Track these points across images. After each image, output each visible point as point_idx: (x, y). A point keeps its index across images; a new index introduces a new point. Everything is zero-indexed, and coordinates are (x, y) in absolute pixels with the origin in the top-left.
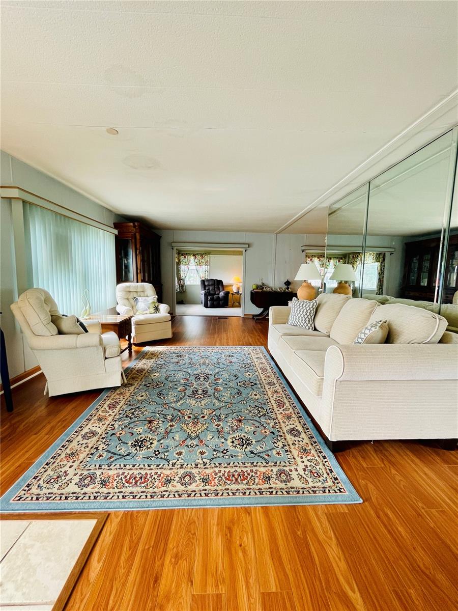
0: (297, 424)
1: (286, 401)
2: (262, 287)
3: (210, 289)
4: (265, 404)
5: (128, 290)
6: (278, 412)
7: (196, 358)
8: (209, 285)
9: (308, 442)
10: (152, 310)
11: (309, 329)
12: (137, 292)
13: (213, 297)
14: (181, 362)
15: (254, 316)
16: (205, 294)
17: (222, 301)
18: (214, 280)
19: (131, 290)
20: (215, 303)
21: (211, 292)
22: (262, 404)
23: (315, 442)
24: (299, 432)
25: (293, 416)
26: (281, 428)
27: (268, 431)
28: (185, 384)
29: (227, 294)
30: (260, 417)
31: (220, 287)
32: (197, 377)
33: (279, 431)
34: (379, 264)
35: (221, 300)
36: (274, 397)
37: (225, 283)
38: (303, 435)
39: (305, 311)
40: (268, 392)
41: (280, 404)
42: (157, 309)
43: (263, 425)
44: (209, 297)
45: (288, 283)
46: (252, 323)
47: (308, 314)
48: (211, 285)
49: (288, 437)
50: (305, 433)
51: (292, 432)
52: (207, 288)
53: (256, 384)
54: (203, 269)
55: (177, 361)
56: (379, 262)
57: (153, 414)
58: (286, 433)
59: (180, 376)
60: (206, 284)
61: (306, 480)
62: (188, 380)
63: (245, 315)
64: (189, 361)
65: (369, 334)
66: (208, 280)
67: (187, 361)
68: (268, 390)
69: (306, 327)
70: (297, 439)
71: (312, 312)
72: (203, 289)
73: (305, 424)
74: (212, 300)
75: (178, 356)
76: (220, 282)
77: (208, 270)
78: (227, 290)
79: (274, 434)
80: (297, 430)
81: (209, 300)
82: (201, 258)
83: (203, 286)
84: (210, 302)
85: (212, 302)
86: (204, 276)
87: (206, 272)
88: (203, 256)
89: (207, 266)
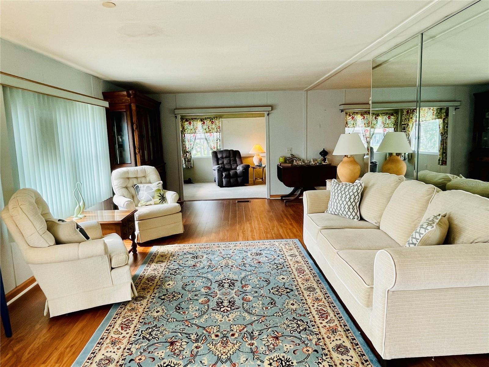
0: (344, 338)
1: (330, 311)
2: (290, 159)
3: (225, 163)
4: (304, 315)
5: (127, 176)
6: (320, 326)
7: (217, 259)
8: (222, 158)
9: (358, 361)
10: (157, 200)
11: (354, 218)
12: (137, 178)
13: (229, 173)
14: (198, 265)
15: (282, 196)
16: (218, 170)
17: (241, 178)
18: (229, 151)
19: (130, 176)
20: (232, 180)
21: (227, 167)
22: (301, 315)
23: (366, 361)
24: (347, 348)
25: (340, 329)
26: (325, 345)
27: (310, 349)
28: (207, 294)
29: (247, 167)
30: (300, 333)
31: (237, 159)
32: (221, 285)
33: (323, 349)
34: (441, 121)
35: (240, 177)
36: (316, 305)
37: (243, 153)
38: (352, 352)
39: (348, 196)
40: (308, 300)
41: (323, 315)
42: (163, 199)
43: (304, 342)
44: (224, 174)
45: (324, 153)
46: (280, 207)
47: (352, 200)
48: (226, 157)
49: (335, 355)
50: (354, 349)
51: (339, 349)
52: (220, 162)
53: (292, 290)
54: (214, 137)
55: (193, 263)
56: (441, 118)
57: (174, 334)
58: (331, 350)
59: (199, 283)
60: (219, 156)
62: (209, 289)
63: (271, 196)
64: (208, 264)
65: (424, 233)
66: (221, 152)
67: (205, 263)
68: (307, 298)
69: (349, 216)
70: (345, 357)
71: (357, 197)
72: (215, 163)
73: (354, 339)
74: (228, 176)
75: (193, 257)
76: (236, 154)
77: (221, 138)
78: (246, 162)
79: (318, 352)
80: (345, 346)
81: (225, 178)
82: (211, 123)
83: (216, 159)
84: (226, 179)
85: (228, 179)
86: (216, 146)
87: (218, 141)
88: (214, 121)
89: (218, 134)
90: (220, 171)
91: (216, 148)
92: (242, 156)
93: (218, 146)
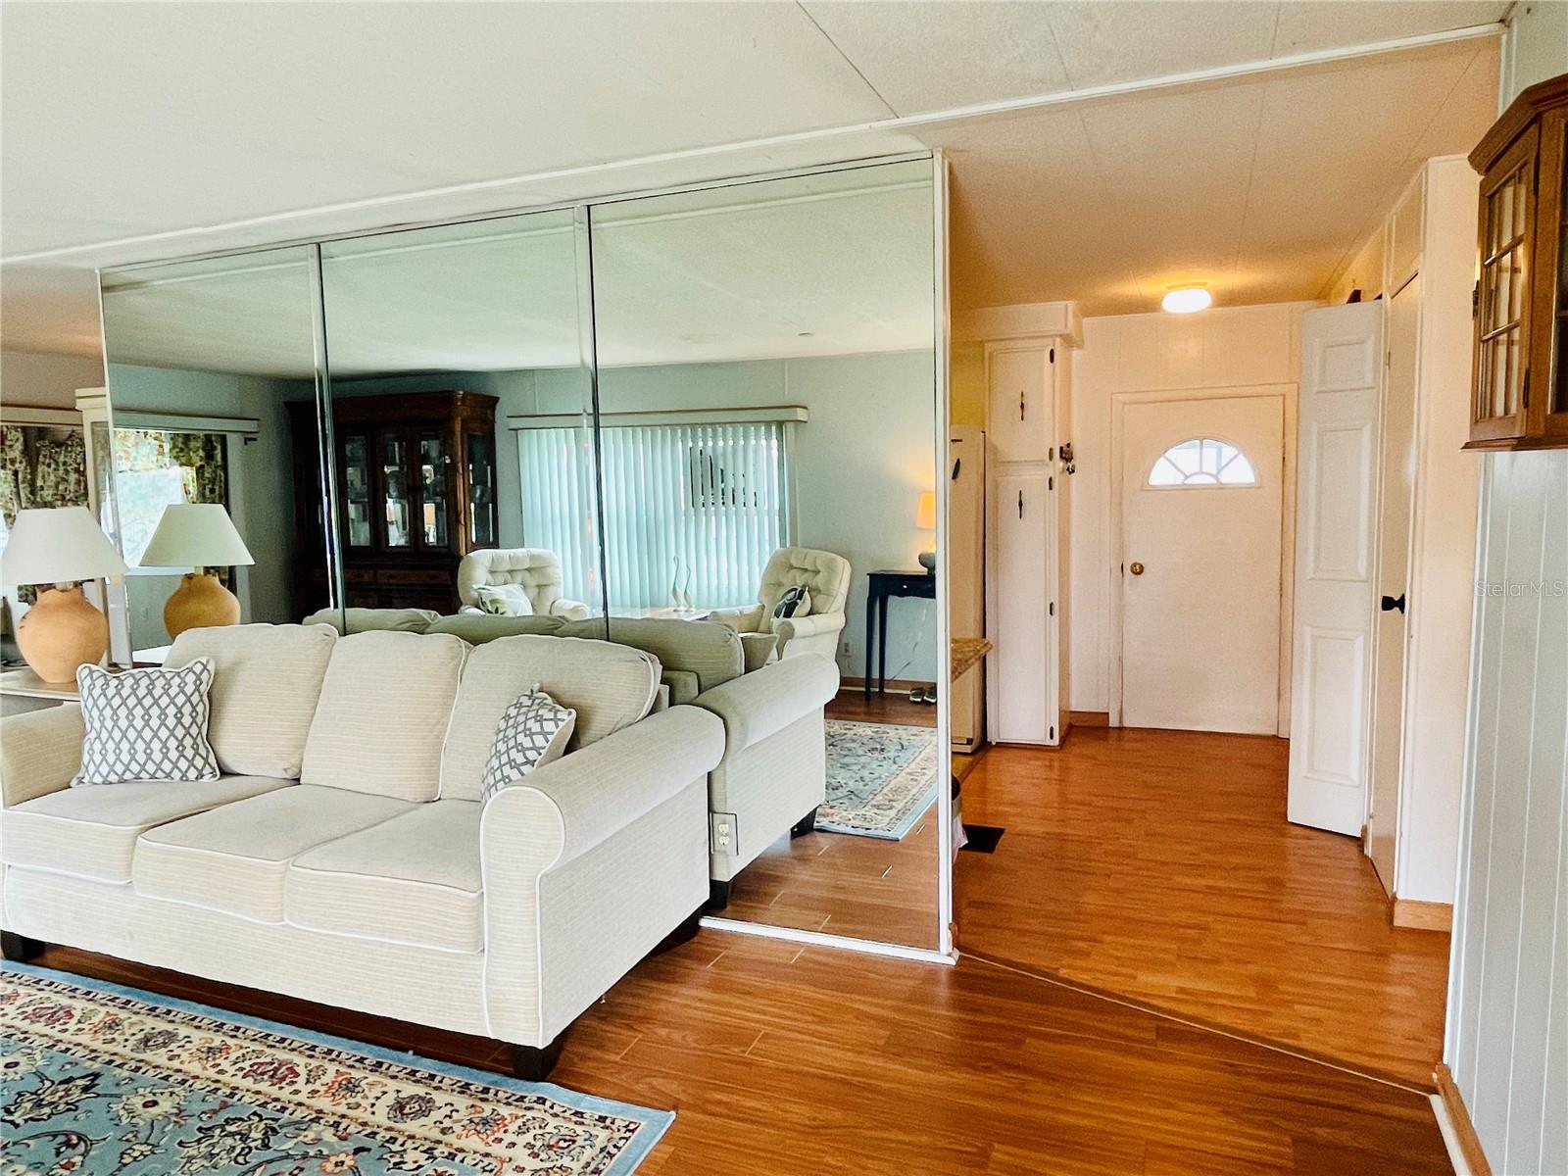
0: (392, 1085)
1: (282, 1055)
4: (224, 1106)
6: (301, 1098)
9: (471, 1102)
22: (215, 1112)
23: (486, 1090)
24: (423, 1099)
25: (356, 1074)
26: (365, 1124)
27: (342, 1157)
30: (266, 1146)
33: (373, 1135)
36: (225, 1065)
40: (183, 1067)
41: (280, 1074)
43: (305, 1156)
49: (411, 1126)
50: (436, 1088)
51: (407, 1111)
53: (96, 1075)
61: (560, 1168)
68: (176, 1064)
70: (436, 1115)
73: (413, 1073)
79: (369, 1150)
80: (412, 1098)
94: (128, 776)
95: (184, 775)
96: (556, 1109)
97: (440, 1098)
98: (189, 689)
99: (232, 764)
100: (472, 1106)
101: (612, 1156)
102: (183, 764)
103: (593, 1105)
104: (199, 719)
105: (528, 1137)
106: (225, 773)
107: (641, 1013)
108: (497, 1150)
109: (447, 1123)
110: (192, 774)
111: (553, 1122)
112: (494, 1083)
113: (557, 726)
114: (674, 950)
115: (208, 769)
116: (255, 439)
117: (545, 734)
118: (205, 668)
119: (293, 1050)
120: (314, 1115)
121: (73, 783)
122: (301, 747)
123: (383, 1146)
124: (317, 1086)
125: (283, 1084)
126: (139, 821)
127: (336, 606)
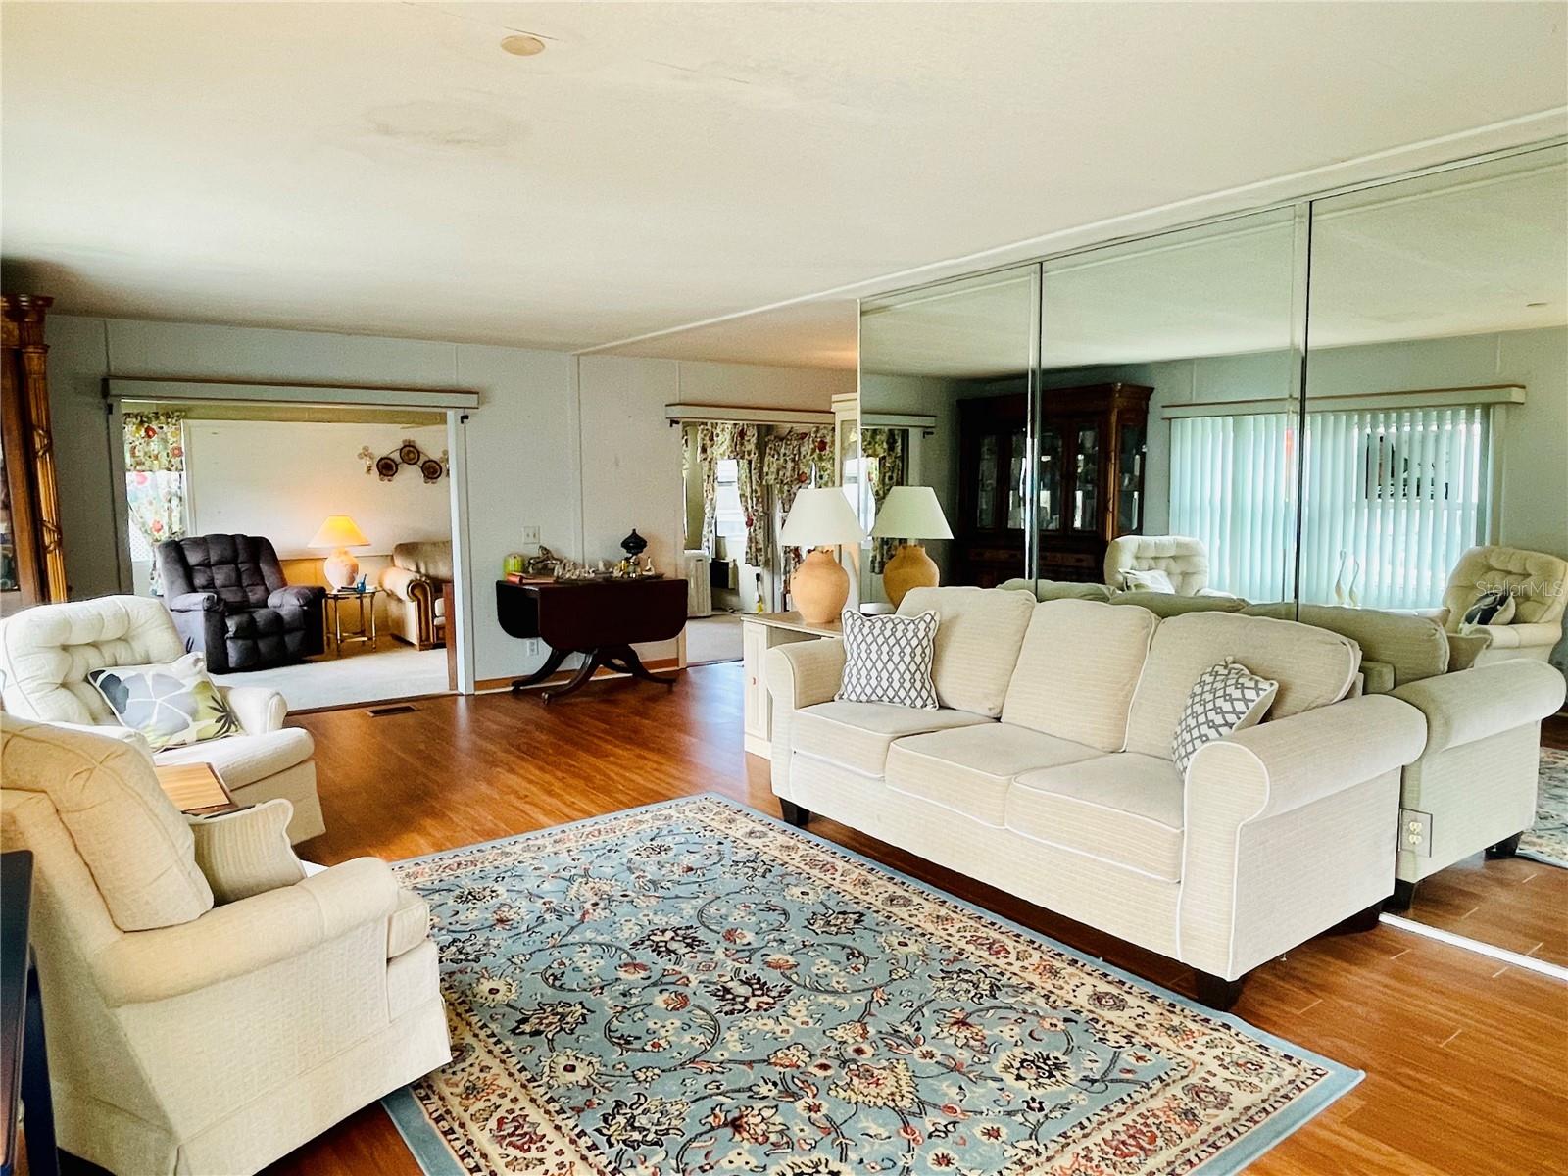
0: (1090, 980)
1: (995, 935)
2: (543, 563)
3: (217, 583)
5: (62, 640)
6: (1014, 970)
7: (547, 887)
8: (206, 565)
9: (1159, 1011)
10: (209, 723)
11: (925, 705)
12: (94, 645)
13: (252, 621)
15: (518, 683)
16: (209, 611)
17: (298, 635)
18: (233, 539)
19: (74, 640)
20: (262, 645)
21: (230, 596)
22: (951, 962)
23: (1172, 1005)
24: (1115, 996)
25: (1056, 964)
26: (1069, 1002)
27: (1055, 1021)
28: (656, 983)
29: (316, 598)
30: (993, 996)
31: (264, 568)
32: (660, 949)
33: (1077, 1012)
35: (291, 631)
36: (953, 932)
37: (282, 546)
39: (908, 650)
40: (922, 925)
41: (992, 947)
42: (228, 719)
43: (1026, 1012)
44: (232, 624)
45: (635, 544)
48: (220, 563)
49: (1109, 1015)
50: (1128, 992)
51: (1104, 1002)
52: (199, 580)
53: (861, 914)
54: (155, 487)
55: (489, 915)
58: (1092, 1008)
59: (589, 963)
60: (193, 558)
61: (1250, 1084)
62: (641, 967)
63: (478, 685)
64: (541, 906)
66: (201, 543)
67: (528, 905)
68: (915, 921)
70: (1130, 1012)
72: (181, 583)
73: (1105, 975)
74: (247, 632)
76: (257, 550)
77: (185, 493)
78: (301, 577)
79: (1075, 1022)
80: (1106, 994)
81: (236, 637)
82: (143, 433)
83: (181, 571)
84: (240, 642)
85: (249, 642)
86: (164, 522)
87: (175, 501)
88: (154, 426)
89: (175, 475)
90: (215, 611)
91: (166, 528)
92: (280, 556)
93: (176, 520)
94: (874, 697)
95: (913, 701)
96: (1240, 1037)
97: (1131, 1000)
98: (921, 634)
99: (948, 700)
100: (1162, 1014)
101: (1300, 1090)
102: (913, 694)
103: (1278, 1045)
104: (927, 659)
105: (1218, 1052)
106: (942, 706)
107: (1319, 982)
108: (1191, 1054)
109: (1140, 1021)
110: (919, 702)
111: (1238, 1048)
112: (1180, 1001)
113: (1258, 694)
114: (1352, 935)
115: (930, 701)
116: (932, 433)
117: (1246, 701)
118: (933, 618)
119: (1002, 933)
120: (1027, 985)
121: (836, 698)
122: (1004, 690)
123: (1087, 1022)
124: (1026, 964)
125: (999, 956)
126: (891, 730)
127: (1030, 578)
